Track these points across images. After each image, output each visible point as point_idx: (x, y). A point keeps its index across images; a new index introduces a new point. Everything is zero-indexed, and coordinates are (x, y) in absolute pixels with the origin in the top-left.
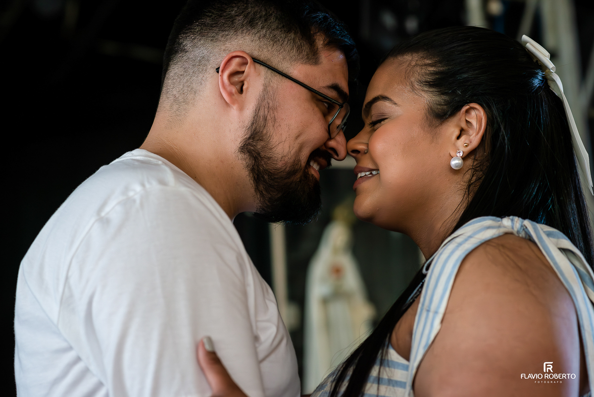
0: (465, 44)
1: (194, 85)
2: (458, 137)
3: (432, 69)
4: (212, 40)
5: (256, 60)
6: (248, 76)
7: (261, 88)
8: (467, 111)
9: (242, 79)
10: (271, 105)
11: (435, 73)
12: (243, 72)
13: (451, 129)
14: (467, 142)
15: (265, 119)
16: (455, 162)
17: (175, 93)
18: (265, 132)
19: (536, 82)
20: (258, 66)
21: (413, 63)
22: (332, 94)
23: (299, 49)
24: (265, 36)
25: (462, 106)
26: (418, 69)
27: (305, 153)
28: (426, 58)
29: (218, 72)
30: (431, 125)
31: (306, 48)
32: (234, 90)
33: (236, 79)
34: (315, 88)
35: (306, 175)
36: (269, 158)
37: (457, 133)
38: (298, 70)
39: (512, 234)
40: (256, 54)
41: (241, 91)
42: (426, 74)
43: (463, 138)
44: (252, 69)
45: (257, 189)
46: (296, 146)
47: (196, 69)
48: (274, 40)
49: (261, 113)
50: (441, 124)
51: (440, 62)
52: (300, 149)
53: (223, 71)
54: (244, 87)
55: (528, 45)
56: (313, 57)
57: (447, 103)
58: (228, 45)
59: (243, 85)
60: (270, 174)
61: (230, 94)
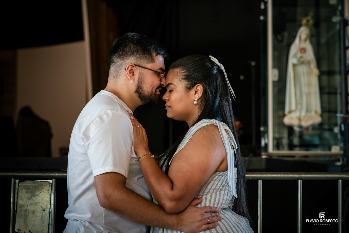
0: (193, 64)
1: (119, 73)
2: (195, 94)
3: (184, 74)
4: (122, 60)
5: (136, 65)
6: (134, 70)
7: (139, 73)
8: (197, 86)
9: (133, 71)
10: (142, 78)
11: (186, 75)
12: (133, 69)
13: (193, 92)
14: (198, 95)
15: (141, 82)
16: (195, 102)
17: (114, 75)
18: (141, 86)
19: (215, 72)
20: (137, 67)
21: (179, 72)
22: (160, 71)
23: (148, 59)
24: (138, 57)
25: (195, 86)
26: (180, 74)
27: (155, 89)
28: (182, 70)
29: (125, 70)
30: (187, 92)
31: (150, 58)
32: (131, 75)
33: (131, 71)
34: (154, 70)
35: (155, 95)
36: (143, 93)
37: (195, 93)
38: (149, 66)
39: (213, 124)
40: (136, 63)
41: (133, 75)
42: (183, 76)
43: (196, 94)
44: (135, 68)
45: (141, 101)
46: (151, 88)
47: (119, 68)
48: (141, 58)
49: (140, 81)
50: (189, 91)
51: (186, 71)
52: (153, 88)
53: (127, 70)
54: (134, 73)
55: (211, 59)
56: (153, 61)
57: (191, 84)
58: (127, 61)
59: (133, 73)
60: (144, 97)
61: (130, 77)
